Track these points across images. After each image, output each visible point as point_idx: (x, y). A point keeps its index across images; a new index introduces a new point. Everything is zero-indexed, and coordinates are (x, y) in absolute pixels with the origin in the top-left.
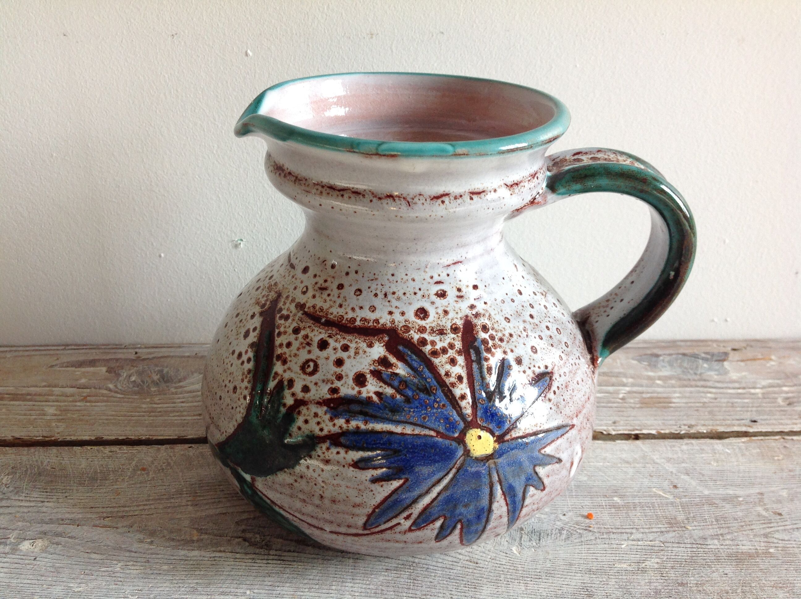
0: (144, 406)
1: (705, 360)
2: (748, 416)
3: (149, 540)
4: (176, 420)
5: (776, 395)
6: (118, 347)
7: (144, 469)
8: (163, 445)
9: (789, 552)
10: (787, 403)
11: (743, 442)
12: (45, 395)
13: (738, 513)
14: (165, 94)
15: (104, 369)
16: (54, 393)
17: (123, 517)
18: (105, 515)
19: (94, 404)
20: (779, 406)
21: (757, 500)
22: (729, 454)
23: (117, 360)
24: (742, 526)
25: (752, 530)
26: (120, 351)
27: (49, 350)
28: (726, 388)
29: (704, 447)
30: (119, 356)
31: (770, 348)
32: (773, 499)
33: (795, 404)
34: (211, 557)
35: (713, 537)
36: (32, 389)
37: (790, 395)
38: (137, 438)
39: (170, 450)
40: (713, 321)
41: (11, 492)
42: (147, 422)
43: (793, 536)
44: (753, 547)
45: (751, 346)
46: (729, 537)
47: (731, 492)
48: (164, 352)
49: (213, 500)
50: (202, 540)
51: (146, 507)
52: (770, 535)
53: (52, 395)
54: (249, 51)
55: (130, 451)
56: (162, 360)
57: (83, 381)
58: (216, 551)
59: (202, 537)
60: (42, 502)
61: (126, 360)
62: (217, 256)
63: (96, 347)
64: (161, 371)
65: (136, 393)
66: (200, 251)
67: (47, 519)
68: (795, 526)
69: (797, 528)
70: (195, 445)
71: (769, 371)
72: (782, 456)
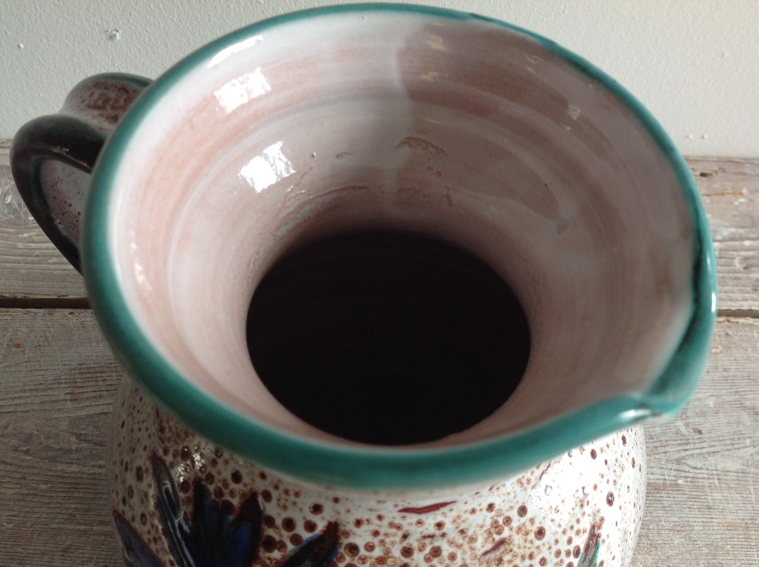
0: (20, 245)
3: (25, 448)
4: (56, 270)
5: (735, 253)
7: (18, 346)
8: (41, 308)
9: (697, 484)
10: (744, 266)
13: (656, 429)
20: (735, 272)
24: (656, 447)
25: (665, 453)
31: (744, 174)
32: (698, 410)
33: (753, 269)
34: (90, 474)
37: (750, 253)
38: (12, 296)
39: (48, 317)
40: (688, 137)
42: (23, 272)
43: (706, 462)
44: (662, 477)
45: (724, 171)
49: (94, 394)
50: (81, 449)
51: (22, 401)
52: (682, 461)
55: (5, 318)
58: (96, 466)
59: (81, 446)
62: (89, 48)
66: (67, 42)
68: (712, 449)
69: (714, 452)
70: (77, 311)
71: (735, 213)
72: (720, 348)
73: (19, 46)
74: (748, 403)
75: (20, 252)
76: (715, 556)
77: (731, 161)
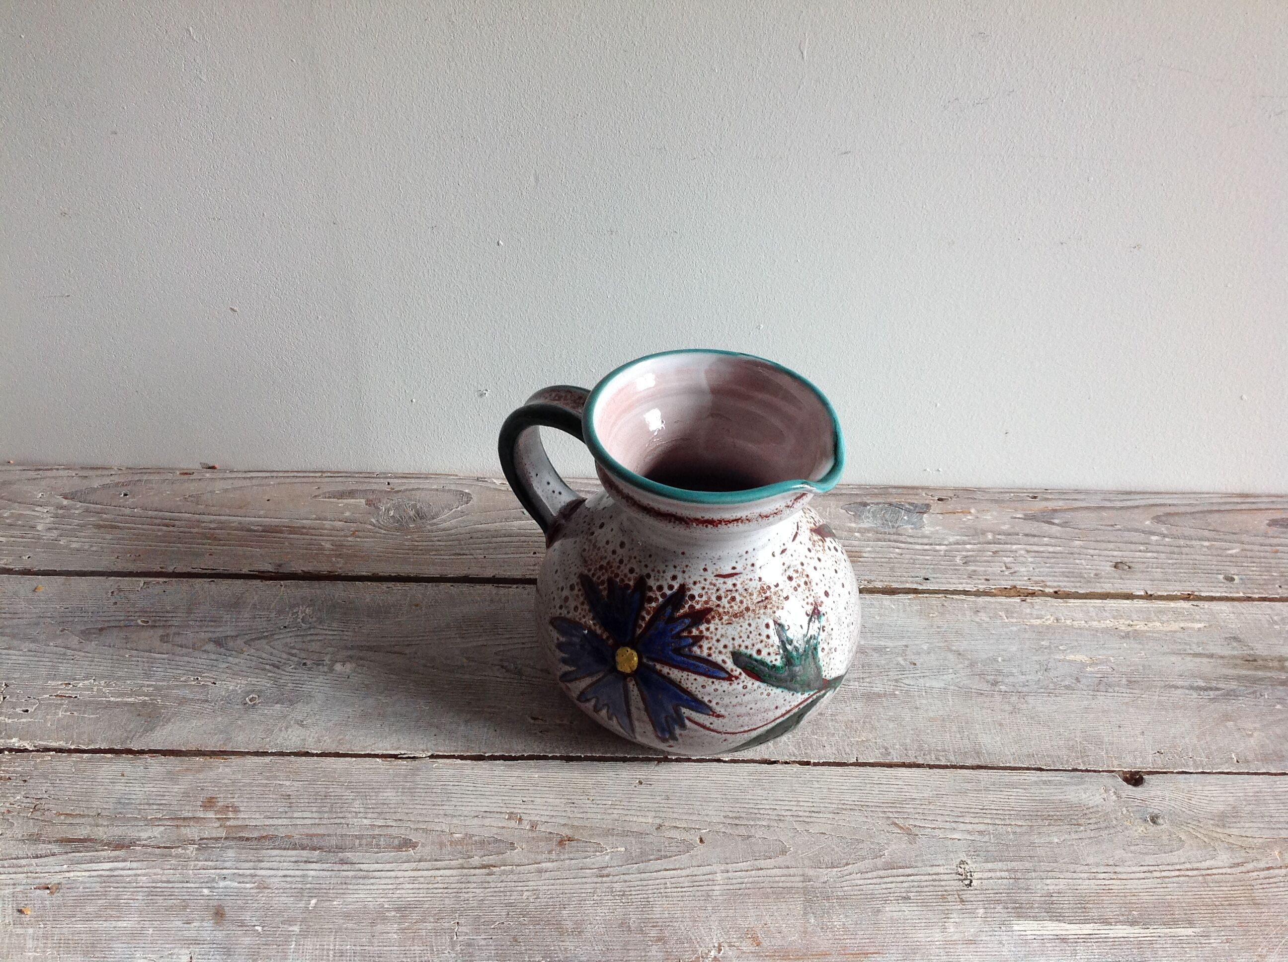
0: (407, 543)
1: (908, 511)
2: (923, 573)
3: (431, 665)
4: (436, 559)
5: (957, 553)
6: (370, 475)
7: (417, 605)
9: (909, 694)
10: (964, 561)
11: (909, 599)
12: (318, 529)
13: (882, 661)
14: (423, 273)
15: (363, 501)
16: (326, 526)
17: (408, 645)
18: (393, 643)
19: (363, 540)
20: (955, 565)
21: (901, 652)
22: (892, 609)
23: (373, 491)
24: (881, 672)
25: (888, 676)
26: (374, 480)
27: (309, 477)
28: (915, 543)
29: (874, 602)
30: (374, 487)
31: (974, 499)
32: (915, 651)
33: (970, 563)
35: (855, 680)
36: (304, 521)
37: (970, 553)
38: (406, 575)
39: (436, 588)
40: (926, 470)
41: (315, 622)
42: (412, 560)
43: (917, 682)
44: (884, 690)
45: (957, 497)
46: (868, 680)
47: (882, 643)
48: (413, 483)
49: (476, 634)
50: (471, 666)
51: (425, 638)
52: (900, 681)
53: (326, 529)
54: (500, 242)
55: (404, 588)
56: (414, 492)
57: (347, 514)
59: (470, 664)
60: (343, 631)
61: (381, 492)
62: (464, 403)
63: (349, 475)
64: (414, 506)
65: (398, 530)
67: (349, 645)
69: (924, 676)
70: (456, 585)
71: (963, 526)
72: (937, 613)
73: (412, 401)
74: (954, 648)
75: (407, 547)
76: (918, 736)
77: (966, 490)
